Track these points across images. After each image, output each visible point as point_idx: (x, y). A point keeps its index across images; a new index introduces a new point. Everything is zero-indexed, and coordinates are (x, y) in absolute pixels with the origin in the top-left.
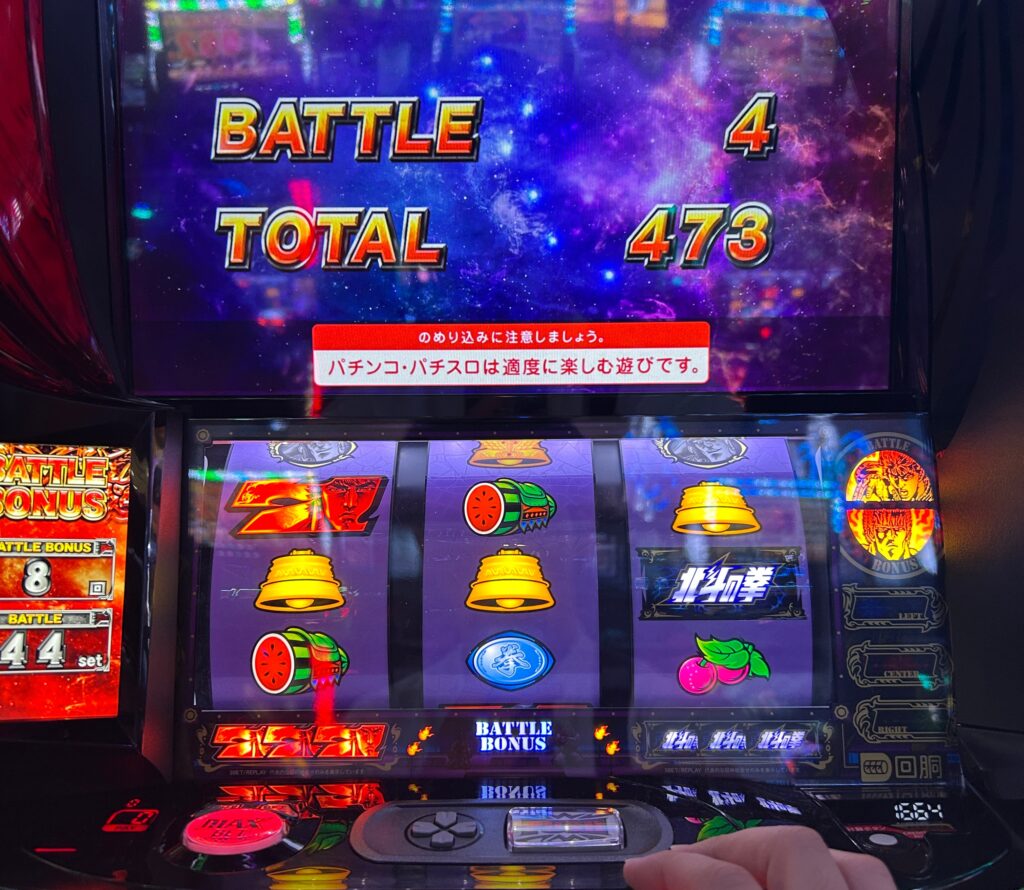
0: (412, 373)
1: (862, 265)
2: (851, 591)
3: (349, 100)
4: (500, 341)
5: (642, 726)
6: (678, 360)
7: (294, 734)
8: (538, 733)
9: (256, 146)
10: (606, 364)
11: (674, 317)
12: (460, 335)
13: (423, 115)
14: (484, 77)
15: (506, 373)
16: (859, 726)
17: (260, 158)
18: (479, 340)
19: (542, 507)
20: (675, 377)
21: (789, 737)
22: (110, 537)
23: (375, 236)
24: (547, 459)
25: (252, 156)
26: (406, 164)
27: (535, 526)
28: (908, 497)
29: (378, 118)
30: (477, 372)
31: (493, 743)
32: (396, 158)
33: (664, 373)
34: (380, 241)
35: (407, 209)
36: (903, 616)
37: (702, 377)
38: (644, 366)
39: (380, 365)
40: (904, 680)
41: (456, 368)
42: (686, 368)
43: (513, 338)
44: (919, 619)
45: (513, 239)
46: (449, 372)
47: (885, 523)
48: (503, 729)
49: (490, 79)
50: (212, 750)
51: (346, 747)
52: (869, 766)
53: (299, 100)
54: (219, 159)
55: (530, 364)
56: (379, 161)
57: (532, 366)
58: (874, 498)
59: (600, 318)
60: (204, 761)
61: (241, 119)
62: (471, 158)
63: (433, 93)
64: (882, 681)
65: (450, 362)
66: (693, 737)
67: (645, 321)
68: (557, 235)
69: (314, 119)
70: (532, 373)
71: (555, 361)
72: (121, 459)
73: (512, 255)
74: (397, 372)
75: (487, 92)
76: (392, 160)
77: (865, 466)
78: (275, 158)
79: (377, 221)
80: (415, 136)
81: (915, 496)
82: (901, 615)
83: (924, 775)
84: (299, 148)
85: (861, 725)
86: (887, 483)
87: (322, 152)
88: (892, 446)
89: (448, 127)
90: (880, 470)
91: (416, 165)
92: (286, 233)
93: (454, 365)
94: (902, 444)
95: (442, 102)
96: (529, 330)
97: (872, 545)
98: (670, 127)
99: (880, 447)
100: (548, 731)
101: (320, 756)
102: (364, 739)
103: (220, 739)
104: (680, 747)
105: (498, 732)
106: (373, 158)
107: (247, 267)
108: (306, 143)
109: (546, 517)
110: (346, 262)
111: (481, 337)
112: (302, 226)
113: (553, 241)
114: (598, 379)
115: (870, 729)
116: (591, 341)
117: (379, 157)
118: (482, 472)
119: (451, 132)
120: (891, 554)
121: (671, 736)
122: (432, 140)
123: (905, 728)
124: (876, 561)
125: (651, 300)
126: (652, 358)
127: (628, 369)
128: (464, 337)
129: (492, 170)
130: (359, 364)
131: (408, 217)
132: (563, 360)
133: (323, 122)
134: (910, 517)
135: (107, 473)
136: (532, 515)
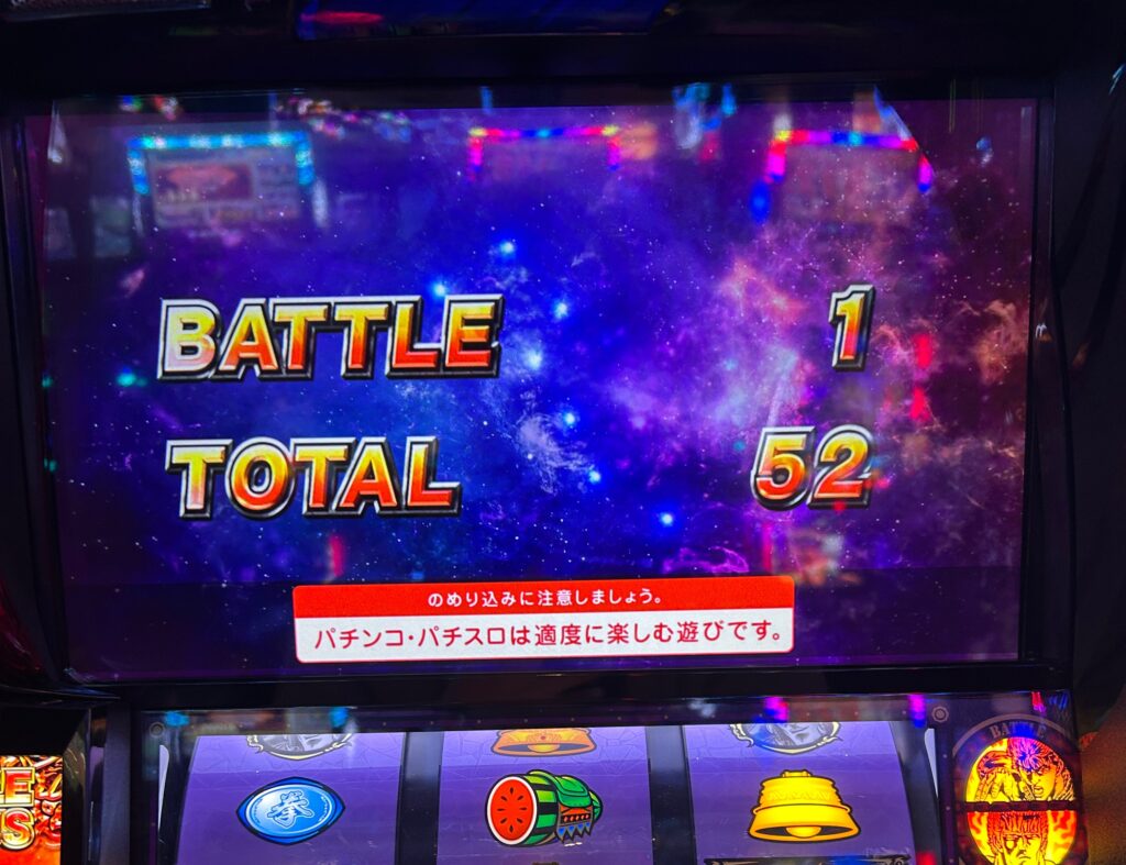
0: (420, 644)
3: (332, 300)
4: (531, 604)
6: (754, 624)
9: (214, 363)
10: (665, 630)
11: (747, 570)
12: (480, 597)
13: (427, 318)
14: (505, 269)
15: (539, 643)
17: (220, 377)
18: (504, 602)
19: (584, 808)
20: (751, 644)
23: (370, 474)
24: (592, 744)
25: (210, 374)
26: (409, 382)
28: (1044, 796)
29: (370, 323)
30: (503, 642)
32: (394, 374)
33: (736, 639)
34: (376, 480)
35: (410, 439)
37: (785, 644)
38: (712, 632)
39: (380, 635)
41: (476, 637)
42: (764, 633)
43: (548, 599)
45: (545, 473)
46: (467, 643)
47: (1015, 828)
49: (512, 272)
53: (267, 302)
54: (168, 378)
55: (569, 631)
56: (372, 378)
57: (572, 633)
58: (1002, 798)
59: (654, 573)
61: (194, 326)
62: (489, 372)
63: (439, 290)
65: (468, 630)
67: (712, 575)
68: (599, 469)
69: (287, 325)
70: (572, 642)
71: (600, 627)
72: (51, 769)
73: (545, 494)
74: (401, 644)
75: (508, 287)
76: (389, 377)
77: (990, 756)
78: (240, 376)
79: (372, 453)
81: (1052, 795)
84: (270, 364)
86: (1017, 778)
87: (300, 367)
88: (1023, 731)
89: (460, 334)
90: (1008, 762)
91: (421, 383)
92: (256, 471)
93: (475, 633)
94: (1036, 729)
95: (451, 302)
96: (567, 589)
97: (999, 856)
99: (1008, 733)
106: (364, 374)
107: (208, 515)
108: (278, 357)
109: (591, 818)
110: (334, 506)
111: (507, 598)
112: (279, 468)
113: (595, 477)
114: (654, 648)
117: (372, 373)
118: (510, 762)
119: (464, 340)
122: (439, 350)
125: (718, 548)
126: (722, 622)
127: (691, 635)
128: (485, 599)
129: (517, 389)
130: (353, 635)
131: (411, 448)
132: (610, 626)
133: (299, 328)
134: (1046, 821)
135: (33, 787)
136: (572, 819)
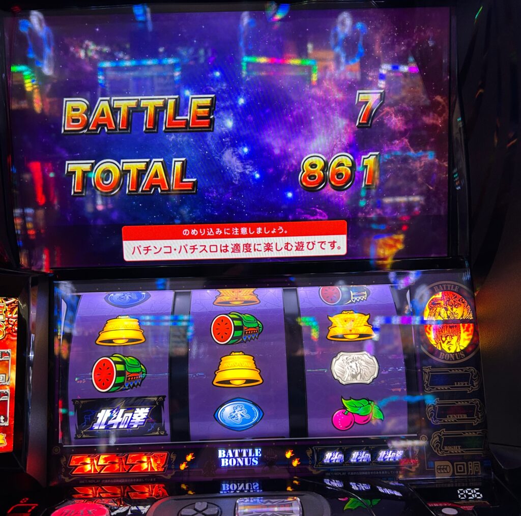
0: (179, 252)
1: (432, 186)
2: (427, 371)
3: (139, 98)
4: (229, 234)
5: (312, 450)
6: (329, 242)
7: (115, 459)
8: (254, 455)
9: (87, 125)
10: (289, 245)
11: (327, 218)
12: (206, 231)
13: (181, 107)
14: (215, 83)
15: (233, 252)
16: (434, 446)
17: (90, 132)
18: (217, 234)
19: (255, 328)
20: (328, 252)
21: (395, 454)
22: (7, 349)
23: (156, 175)
24: (257, 300)
25: (85, 131)
26: (173, 134)
27: (251, 338)
28: (459, 317)
29: (156, 108)
30: (217, 251)
31: (228, 462)
32: (167, 130)
33: (321, 249)
34: (159, 178)
35: (174, 159)
36: (457, 384)
37: (343, 251)
38: (311, 246)
39: (161, 248)
40: (457, 419)
41: (204, 249)
42: (334, 246)
43: (236, 232)
44: (466, 385)
45: (235, 175)
47: (446, 332)
48: (234, 454)
49: (219, 84)
50: (69, 469)
51: (145, 466)
52: (440, 469)
53: (111, 99)
54: (66, 133)
55: (246, 246)
56: (157, 132)
57: (247, 247)
58: (440, 318)
59: (285, 219)
60: (64, 476)
61: (78, 110)
62: (210, 129)
63: (187, 93)
64: (446, 421)
65: (201, 246)
66: (341, 455)
67: (310, 220)
68: (260, 173)
69: (120, 109)
70: (248, 251)
71: (260, 244)
72: (13, 304)
73: (234, 184)
74: (171, 252)
75: (218, 91)
76: (165, 132)
77: (434, 300)
78: (98, 132)
79: (157, 166)
80: (177, 118)
81: (462, 317)
82: (456, 383)
83: (471, 472)
84: (112, 126)
85: (435, 445)
86: (447, 309)
87: (125, 128)
88: (449, 289)
89: (196, 112)
90: (442, 302)
91: (178, 134)
92: (105, 174)
93: (204, 247)
94: (454, 288)
95: (192, 98)
96: (245, 227)
97: (439, 344)
98: (322, 110)
99: (442, 289)
100: (259, 454)
101: (130, 471)
102: (155, 461)
103: (73, 463)
104: (334, 461)
105: (231, 455)
106: (154, 131)
107: (84, 194)
108: (115, 123)
109: (258, 332)
110: (140, 190)
111: (218, 231)
112: (115, 173)
113: (257, 176)
114: (284, 254)
115: (440, 448)
116: (280, 233)
117: (157, 130)
118: (221, 308)
119: (198, 115)
120: (449, 349)
121: (328, 455)
122: (187, 119)
123: (459, 447)
124: (441, 353)
125: (314, 209)
126: (315, 241)
127: (301, 248)
128: (208, 232)
129: (221, 136)
130: (149, 248)
131: (175, 163)
132: (265, 244)
133: (125, 111)
134: (460, 328)
135: (5, 312)
136: (249, 332)
